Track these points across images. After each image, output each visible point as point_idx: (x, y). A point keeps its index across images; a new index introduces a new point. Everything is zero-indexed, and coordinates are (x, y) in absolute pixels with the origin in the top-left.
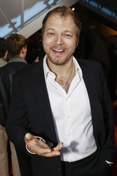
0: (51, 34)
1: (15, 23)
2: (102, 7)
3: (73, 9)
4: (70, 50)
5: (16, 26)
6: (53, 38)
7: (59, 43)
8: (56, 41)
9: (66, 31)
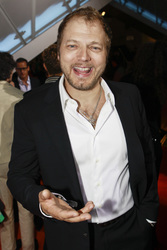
0: (72, 46)
1: (23, 33)
2: (143, 11)
3: (103, 14)
4: (98, 69)
5: (25, 36)
6: (75, 52)
7: (84, 58)
8: (80, 56)
9: (94, 43)
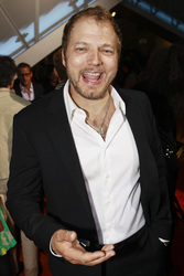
0: (81, 49)
1: (26, 35)
2: (157, 11)
3: (114, 14)
4: (109, 74)
6: (85, 55)
7: (96, 62)
8: (91, 60)
9: (105, 45)
